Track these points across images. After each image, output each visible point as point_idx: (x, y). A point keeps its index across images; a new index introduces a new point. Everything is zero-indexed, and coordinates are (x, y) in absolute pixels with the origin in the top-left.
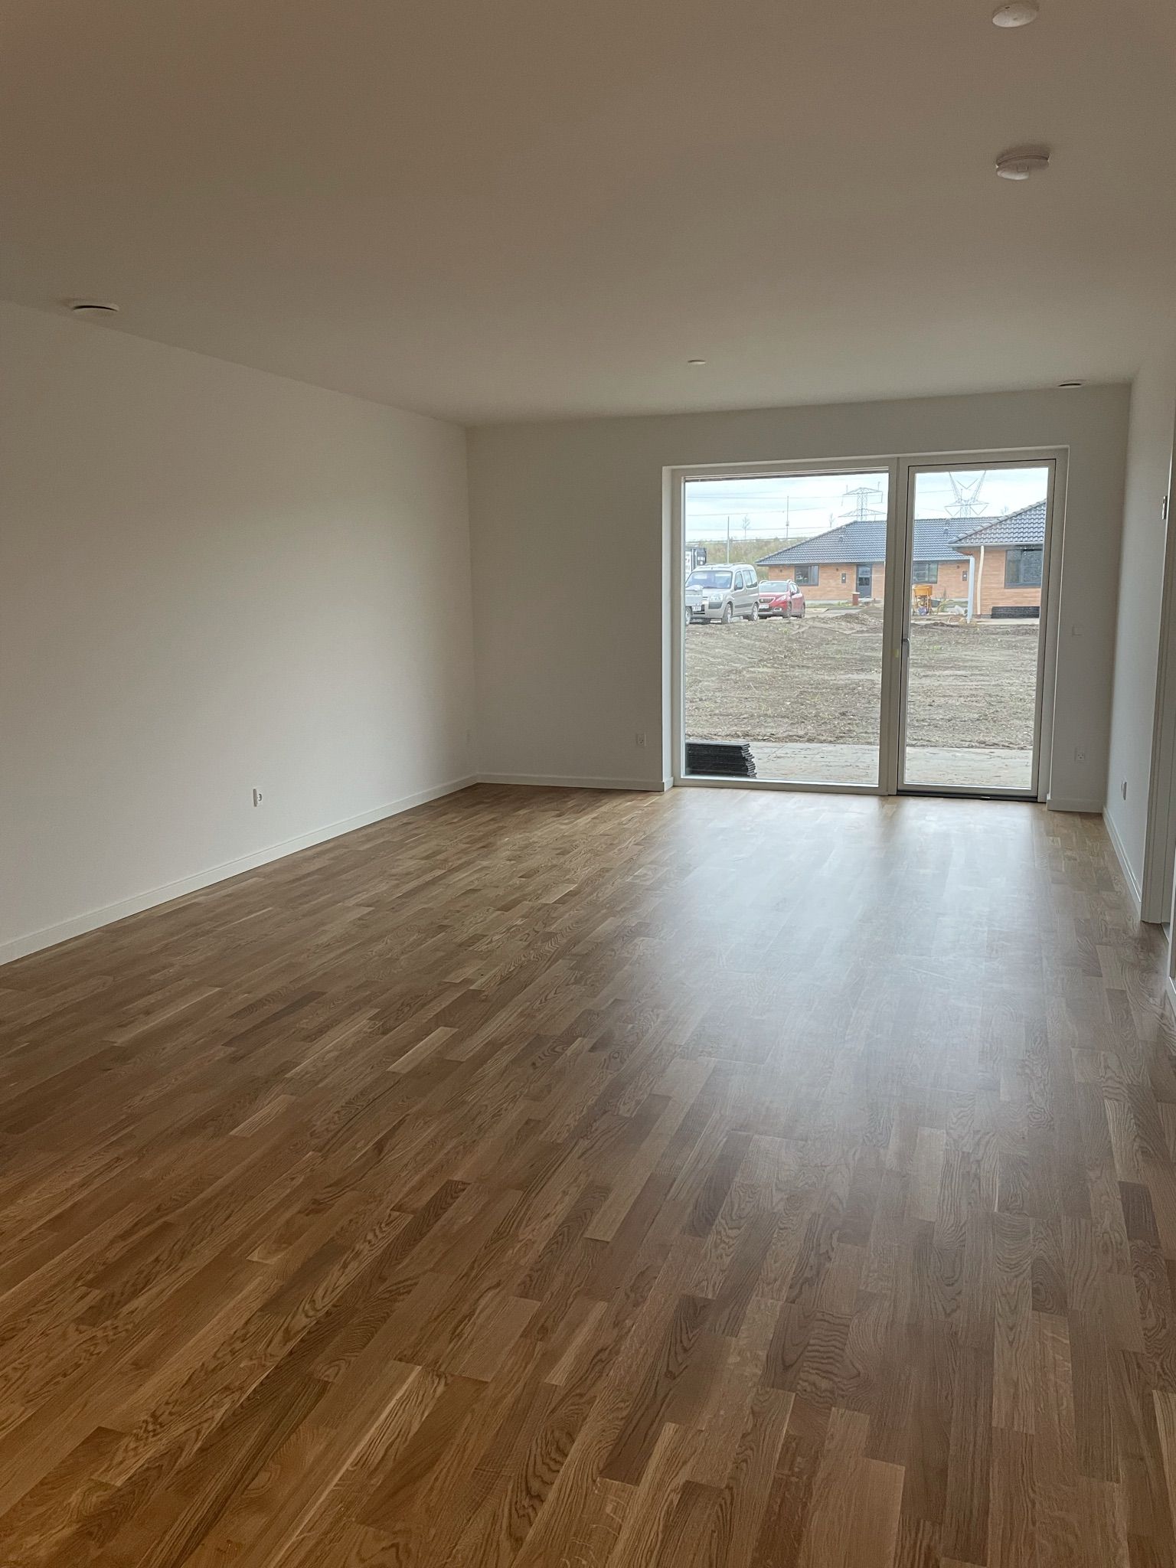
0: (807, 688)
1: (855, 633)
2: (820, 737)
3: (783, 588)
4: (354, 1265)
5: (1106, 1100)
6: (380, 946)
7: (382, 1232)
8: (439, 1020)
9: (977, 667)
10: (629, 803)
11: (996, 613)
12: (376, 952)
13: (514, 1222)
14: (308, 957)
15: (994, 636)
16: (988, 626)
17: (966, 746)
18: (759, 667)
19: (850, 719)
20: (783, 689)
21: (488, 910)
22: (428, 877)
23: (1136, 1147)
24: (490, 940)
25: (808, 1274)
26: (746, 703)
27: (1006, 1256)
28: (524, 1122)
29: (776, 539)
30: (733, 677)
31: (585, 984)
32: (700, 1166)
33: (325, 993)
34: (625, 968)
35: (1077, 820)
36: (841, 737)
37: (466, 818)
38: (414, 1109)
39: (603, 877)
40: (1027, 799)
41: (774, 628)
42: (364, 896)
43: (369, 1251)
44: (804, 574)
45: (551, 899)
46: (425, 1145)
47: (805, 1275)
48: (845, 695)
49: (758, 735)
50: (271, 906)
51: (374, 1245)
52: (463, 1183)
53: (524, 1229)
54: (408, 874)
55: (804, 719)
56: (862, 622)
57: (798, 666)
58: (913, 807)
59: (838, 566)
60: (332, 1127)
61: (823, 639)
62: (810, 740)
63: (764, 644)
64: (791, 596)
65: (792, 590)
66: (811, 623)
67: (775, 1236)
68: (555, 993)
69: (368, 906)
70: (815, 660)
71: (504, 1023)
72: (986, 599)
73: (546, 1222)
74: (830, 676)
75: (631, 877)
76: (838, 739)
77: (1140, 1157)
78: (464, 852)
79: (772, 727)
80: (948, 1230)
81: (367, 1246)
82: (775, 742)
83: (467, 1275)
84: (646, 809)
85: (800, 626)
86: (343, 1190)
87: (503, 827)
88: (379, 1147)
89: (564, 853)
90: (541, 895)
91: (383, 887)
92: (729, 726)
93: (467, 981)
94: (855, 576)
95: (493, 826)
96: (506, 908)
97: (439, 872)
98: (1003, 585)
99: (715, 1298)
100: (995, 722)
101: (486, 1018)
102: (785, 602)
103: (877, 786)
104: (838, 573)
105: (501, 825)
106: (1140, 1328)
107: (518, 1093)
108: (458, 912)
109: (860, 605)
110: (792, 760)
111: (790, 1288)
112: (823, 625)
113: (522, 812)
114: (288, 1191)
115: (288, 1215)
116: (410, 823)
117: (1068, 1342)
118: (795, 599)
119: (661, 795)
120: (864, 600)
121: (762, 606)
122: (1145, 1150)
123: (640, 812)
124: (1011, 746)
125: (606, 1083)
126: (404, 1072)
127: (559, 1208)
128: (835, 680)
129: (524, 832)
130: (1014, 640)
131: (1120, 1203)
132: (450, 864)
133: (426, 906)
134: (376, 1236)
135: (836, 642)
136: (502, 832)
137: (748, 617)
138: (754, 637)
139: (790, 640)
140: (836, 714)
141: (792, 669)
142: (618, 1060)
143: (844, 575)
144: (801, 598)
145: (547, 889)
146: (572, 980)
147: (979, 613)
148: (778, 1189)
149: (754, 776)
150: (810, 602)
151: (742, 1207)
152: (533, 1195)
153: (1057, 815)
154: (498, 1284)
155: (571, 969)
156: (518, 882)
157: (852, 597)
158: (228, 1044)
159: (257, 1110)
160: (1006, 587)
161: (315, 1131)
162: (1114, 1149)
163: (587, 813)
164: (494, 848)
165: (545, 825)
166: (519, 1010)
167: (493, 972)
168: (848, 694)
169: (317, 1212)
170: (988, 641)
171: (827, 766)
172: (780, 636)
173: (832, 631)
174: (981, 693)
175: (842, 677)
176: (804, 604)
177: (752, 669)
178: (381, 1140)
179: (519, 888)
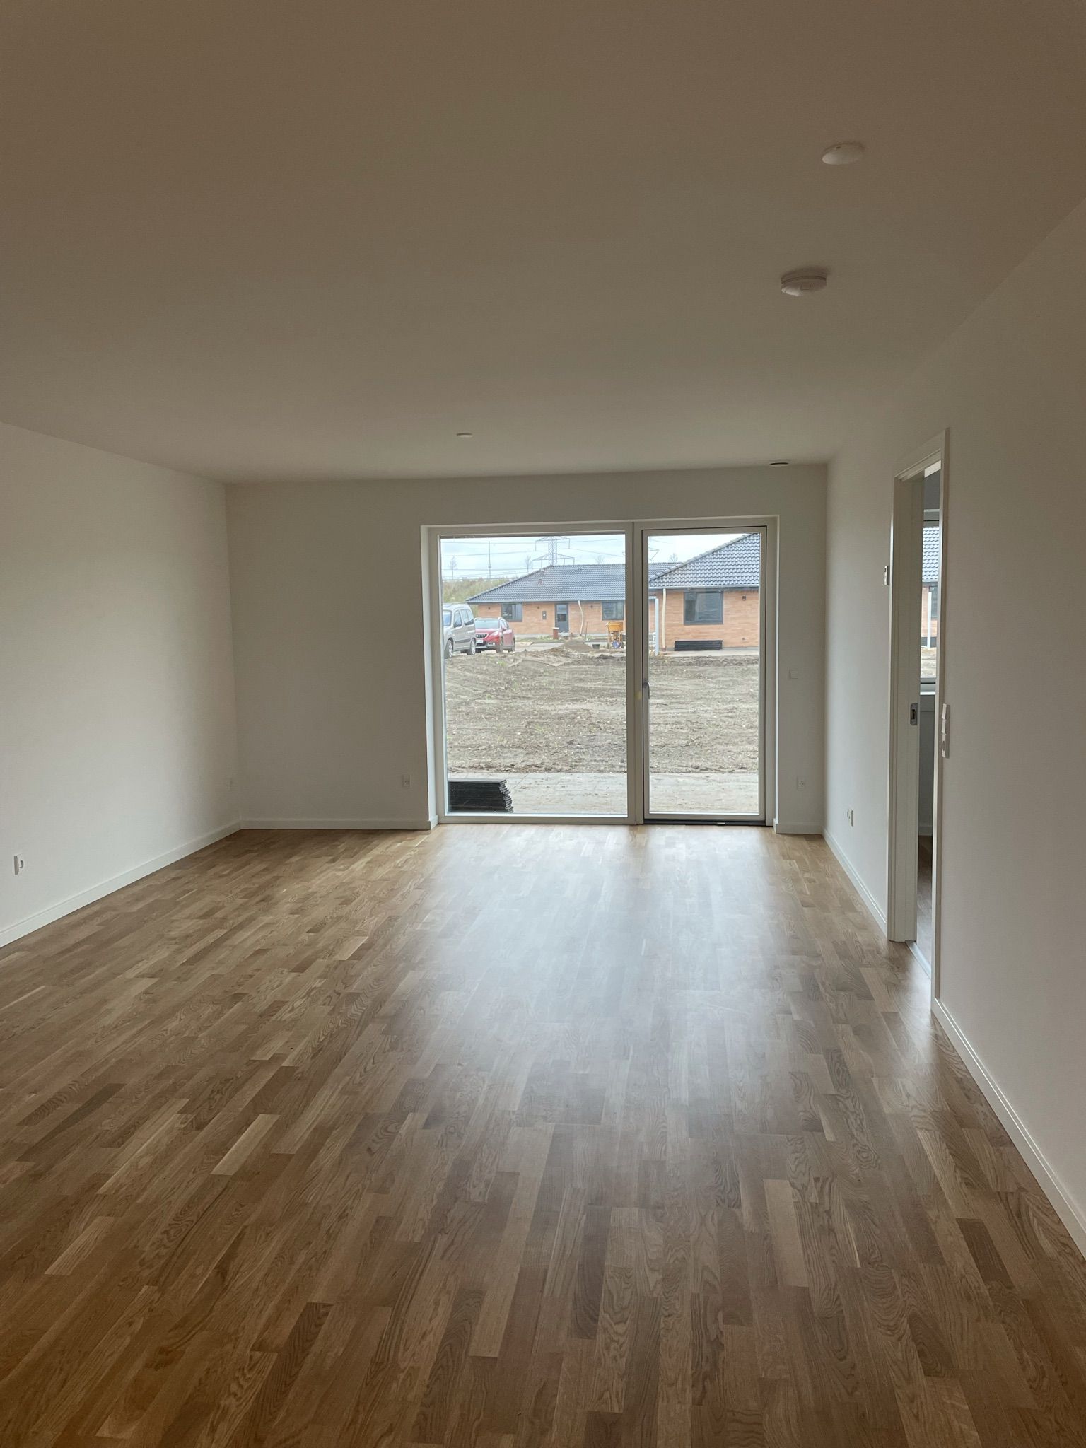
0: (533, 718)
1: (562, 665)
2: (556, 767)
3: (493, 624)
4: (222, 1427)
5: (918, 1131)
6: (174, 1024)
7: (247, 1380)
8: (259, 1105)
9: (672, 696)
10: (399, 844)
11: (680, 646)
12: (171, 1030)
13: (390, 1349)
14: (96, 1042)
15: (680, 667)
16: (673, 658)
17: (684, 771)
18: (485, 699)
19: (577, 748)
20: (511, 719)
21: (282, 973)
22: (211, 938)
23: (959, 1180)
24: (291, 1007)
25: (706, 1367)
26: (482, 735)
27: (884, 1317)
28: (374, 1221)
29: (481, 580)
30: (463, 708)
31: (402, 1050)
32: (568, 1252)
33: (123, 1085)
34: (439, 1027)
35: (805, 843)
36: (575, 766)
37: (236, 870)
38: (252, 1218)
39: (392, 927)
40: (757, 824)
41: (492, 662)
42: (144, 967)
43: (238, 1406)
44: (509, 611)
45: (346, 954)
46: (273, 1263)
47: (703, 1371)
48: (567, 725)
49: (500, 766)
50: (42, 985)
51: (240, 1398)
52: (325, 1306)
53: (404, 1354)
54: (187, 936)
55: (536, 749)
56: (567, 656)
57: (519, 697)
58: (660, 835)
59: (539, 604)
60: (163, 1251)
61: (536, 672)
62: (548, 770)
63: (485, 677)
64: (502, 632)
65: (503, 627)
66: (524, 657)
67: (662, 1326)
68: (373, 1063)
69: (152, 977)
70: (533, 692)
71: (327, 1103)
72: (669, 635)
73: (425, 1343)
74: (549, 706)
75: (421, 924)
76: (572, 768)
77: (965, 1189)
78: (243, 907)
79: (510, 758)
80: (823, 1294)
81: (232, 1400)
82: (517, 772)
83: (354, 1421)
84: (418, 850)
85: (515, 660)
86: (190, 1332)
87: (277, 878)
88: (222, 1271)
89: (346, 902)
90: (333, 950)
91: (163, 954)
92: (469, 757)
93: (276, 1058)
94: (554, 614)
95: (268, 877)
96: (301, 969)
97: (221, 933)
98: (683, 623)
99: (622, 1411)
100: (701, 747)
101: (308, 1097)
102: (497, 637)
103: (626, 816)
104: (539, 610)
105: (275, 875)
106: (1025, 1380)
107: (360, 1186)
108: (251, 976)
109: (560, 638)
110: (536, 790)
111: (693, 1386)
112: (534, 659)
113: (295, 859)
114: (128, 1340)
115: (132, 1373)
116: (179, 878)
117: (967, 1407)
118: (507, 634)
119: (428, 834)
120: (563, 634)
121: (479, 641)
122: (968, 1181)
123: (413, 853)
124: (721, 770)
125: (450, 1164)
126: (231, 1173)
127: (435, 1322)
128: (555, 710)
129: (302, 881)
130: (696, 670)
131: (964, 1244)
132: (231, 922)
133: (215, 972)
134: (241, 1387)
135: (547, 674)
136: (278, 882)
137: (467, 652)
138: (475, 671)
139: (508, 672)
140: (565, 743)
141: (514, 700)
142: (456, 1135)
143: (544, 612)
144: (511, 634)
145: (339, 943)
146: (388, 1047)
147: (664, 647)
148: (653, 1270)
149: (511, 810)
150: (519, 636)
151: (621, 1296)
152: (404, 1309)
153: (786, 837)
154: (390, 1430)
155: (384, 1033)
156: (307, 938)
157: (552, 631)
158: (23, 1158)
159: (71, 1241)
160: (685, 624)
161: (144, 1259)
162: (942, 1184)
163: (360, 858)
164: (273, 901)
165: (321, 872)
166: (340, 1087)
167: (302, 1044)
168: (570, 723)
169: (166, 1363)
170: (676, 671)
171: (569, 795)
172: (498, 670)
173: (542, 664)
174: (683, 720)
175: (560, 707)
176: (514, 639)
177: (479, 701)
178: (222, 1261)
179: (309, 945)
